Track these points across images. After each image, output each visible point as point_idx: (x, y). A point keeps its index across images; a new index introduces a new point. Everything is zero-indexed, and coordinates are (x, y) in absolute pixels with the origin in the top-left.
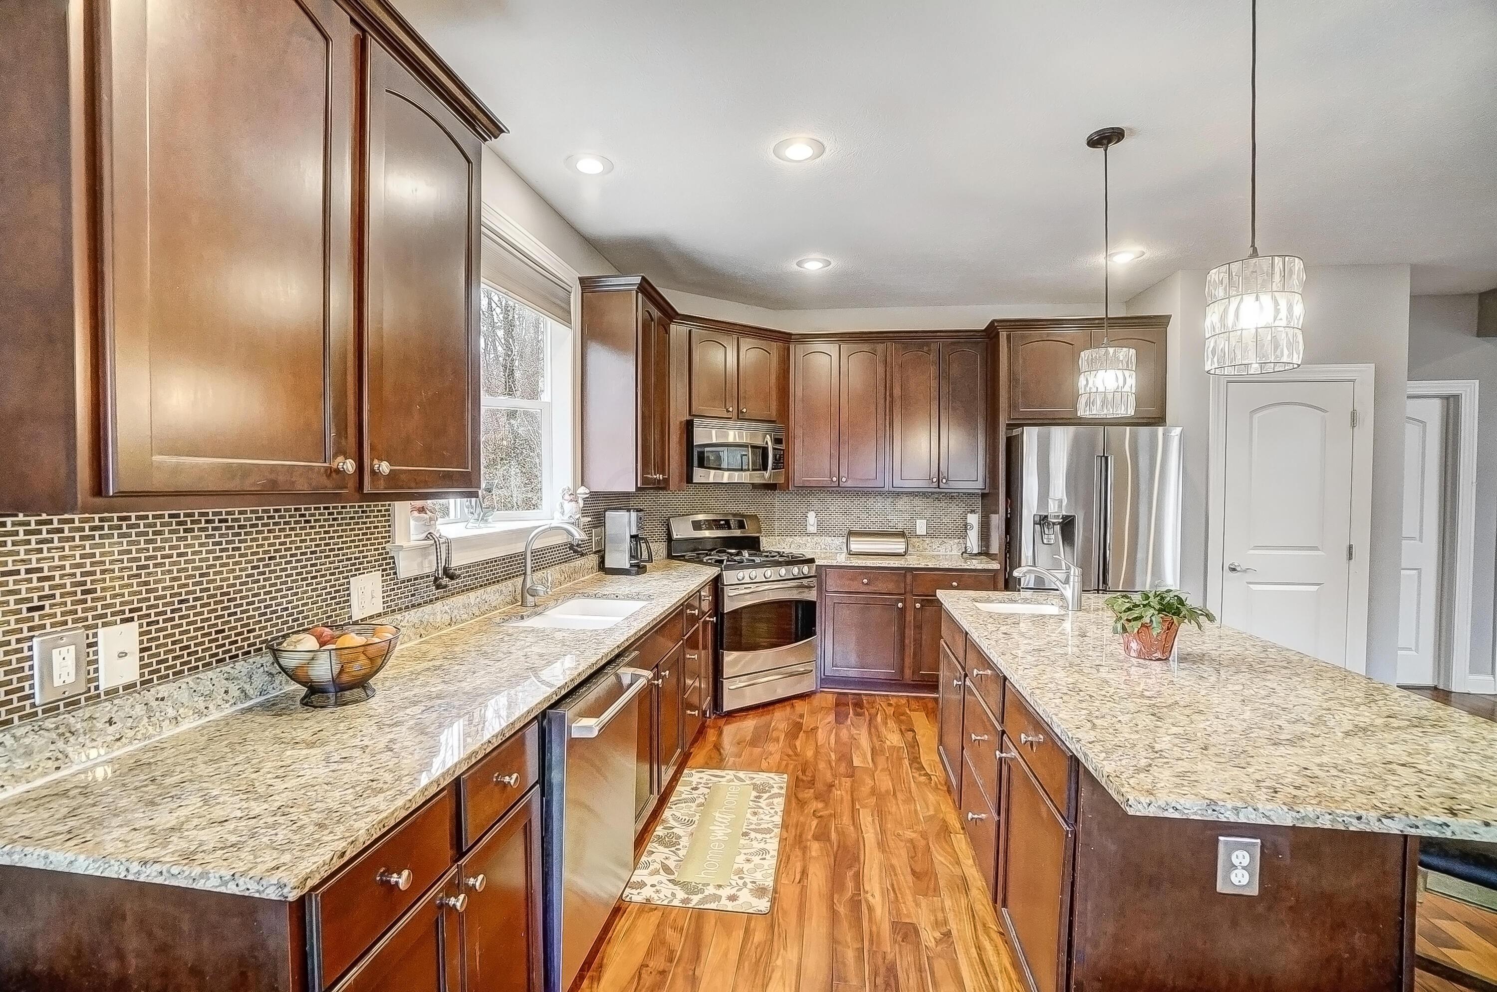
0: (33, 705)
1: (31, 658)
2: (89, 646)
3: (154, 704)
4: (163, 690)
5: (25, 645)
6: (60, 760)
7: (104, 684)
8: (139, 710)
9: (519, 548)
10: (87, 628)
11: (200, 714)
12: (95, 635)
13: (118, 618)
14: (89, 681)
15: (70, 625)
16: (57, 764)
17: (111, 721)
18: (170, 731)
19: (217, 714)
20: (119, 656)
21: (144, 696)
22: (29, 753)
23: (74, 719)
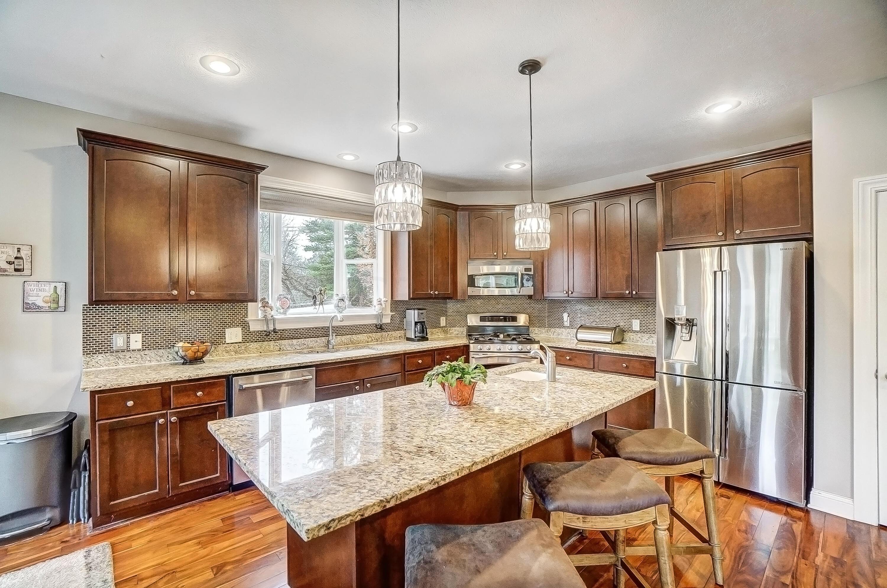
0: (113, 350)
1: (113, 339)
2: (128, 338)
3: (143, 355)
4: (147, 352)
5: (112, 335)
6: (117, 364)
7: (132, 347)
8: (139, 356)
10: (127, 333)
11: (159, 361)
12: (130, 336)
13: (136, 332)
14: (128, 347)
15: (123, 332)
16: (116, 364)
17: (130, 357)
18: (148, 364)
19: (164, 363)
20: (136, 341)
21: (142, 353)
22: (109, 360)
23: (121, 355)
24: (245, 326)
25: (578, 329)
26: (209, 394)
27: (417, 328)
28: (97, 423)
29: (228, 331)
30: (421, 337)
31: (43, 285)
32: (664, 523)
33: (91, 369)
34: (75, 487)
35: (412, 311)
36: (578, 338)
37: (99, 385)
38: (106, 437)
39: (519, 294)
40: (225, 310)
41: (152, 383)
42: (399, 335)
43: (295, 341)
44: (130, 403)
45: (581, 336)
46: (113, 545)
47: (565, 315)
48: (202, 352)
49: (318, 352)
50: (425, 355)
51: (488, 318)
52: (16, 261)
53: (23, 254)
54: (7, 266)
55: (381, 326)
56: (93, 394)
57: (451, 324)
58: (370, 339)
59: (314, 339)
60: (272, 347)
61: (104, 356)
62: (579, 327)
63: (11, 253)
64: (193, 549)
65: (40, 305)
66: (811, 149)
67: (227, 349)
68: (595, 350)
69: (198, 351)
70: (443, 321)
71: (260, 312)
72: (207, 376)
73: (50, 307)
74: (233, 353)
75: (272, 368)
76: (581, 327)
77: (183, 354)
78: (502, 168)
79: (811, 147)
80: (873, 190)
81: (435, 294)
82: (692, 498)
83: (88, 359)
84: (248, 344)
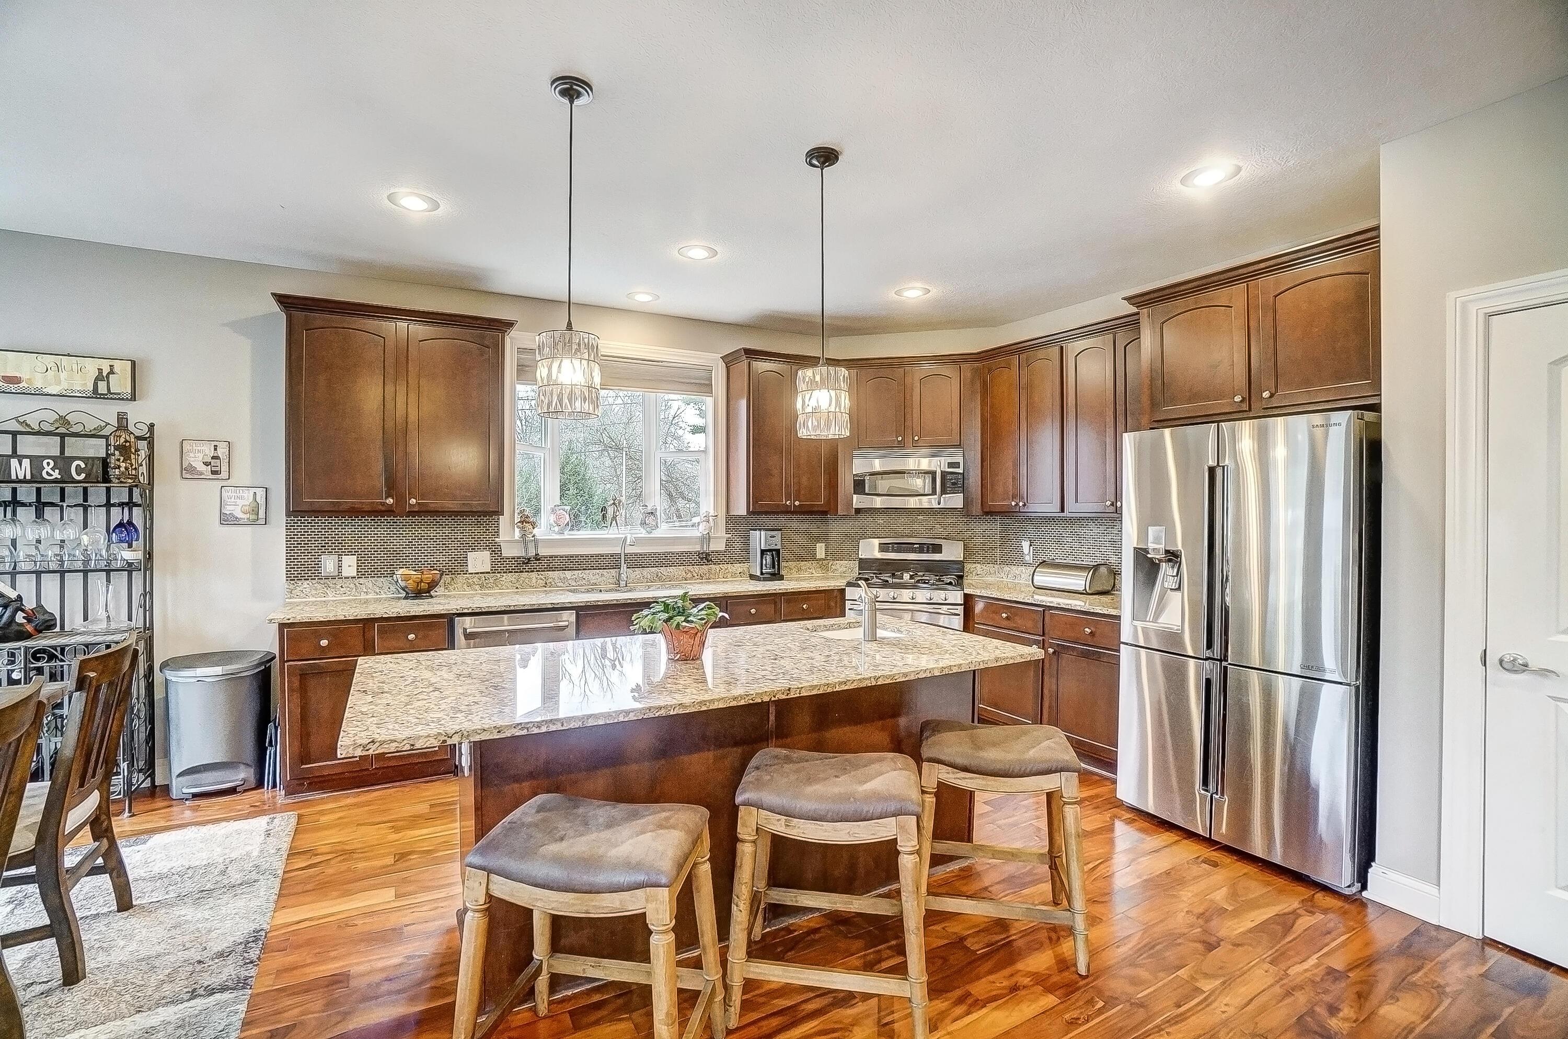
0: (321, 576)
1: (321, 561)
2: (339, 561)
3: (358, 585)
4: (362, 581)
5: (320, 557)
6: (326, 593)
7: (344, 574)
8: (352, 586)
9: (617, 550)
10: (339, 555)
11: (377, 594)
12: (342, 558)
13: (350, 553)
14: (339, 572)
15: (333, 553)
16: (324, 594)
17: (342, 587)
18: (363, 596)
19: (384, 596)
20: (349, 566)
21: (357, 581)
22: (316, 589)
23: (330, 582)
24: (495, 550)
25: (1037, 567)
26: (425, 637)
27: (766, 560)
28: (286, 664)
29: (471, 555)
30: (771, 574)
31: (241, 491)
32: (909, 844)
33: (295, 600)
34: (271, 744)
35: (758, 532)
36: (1036, 583)
37: (288, 617)
38: (296, 684)
39: (939, 506)
40: (467, 529)
41: (350, 618)
42: (740, 570)
43: (568, 574)
44: (324, 643)
45: (1040, 579)
46: (300, 817)
47: (1025, 545)
48: (428, 583)
49: (601, 591)
50: (764, 602)
51: (893, 547)
52: (213, 462)
53: (220, 452)
54: (202, 468)
55: (708, 554)
56: (282, 626)
57: (833, 555)
58: (689, 575)
59: (598, 571)
60: (534, 580)
61: (311, 584)
62: (1039, 565)
63: (207, 452)
64: (384, 832)
65: (239, 516)
66: (1379, 242)
67: (469, 581)
68: (1044, 604)
69: (422, 581)
70: (820, 550)
71: (517, 530)
72: (422, 614)
73: (248, 519)
74: (477, 587)
75: (512, 608)
76: (1043, 563)
77: (403, 584)
78: (892, 296)
79: (1378, 236)
80: (1481, 313)
81: (794, 505)
82: (1142, 859)
83: (292, 587)
84: (499, 575)
